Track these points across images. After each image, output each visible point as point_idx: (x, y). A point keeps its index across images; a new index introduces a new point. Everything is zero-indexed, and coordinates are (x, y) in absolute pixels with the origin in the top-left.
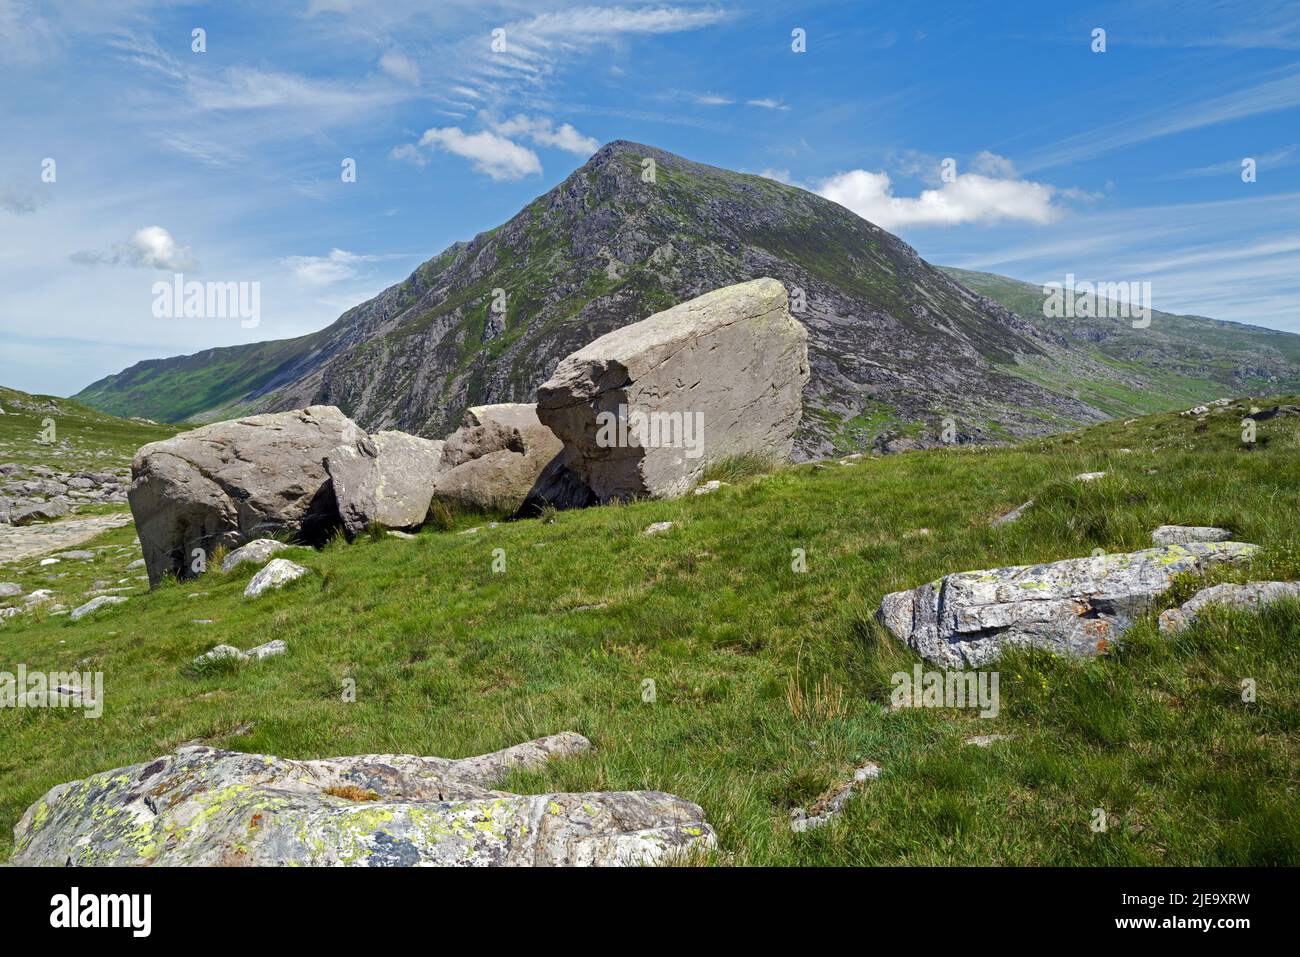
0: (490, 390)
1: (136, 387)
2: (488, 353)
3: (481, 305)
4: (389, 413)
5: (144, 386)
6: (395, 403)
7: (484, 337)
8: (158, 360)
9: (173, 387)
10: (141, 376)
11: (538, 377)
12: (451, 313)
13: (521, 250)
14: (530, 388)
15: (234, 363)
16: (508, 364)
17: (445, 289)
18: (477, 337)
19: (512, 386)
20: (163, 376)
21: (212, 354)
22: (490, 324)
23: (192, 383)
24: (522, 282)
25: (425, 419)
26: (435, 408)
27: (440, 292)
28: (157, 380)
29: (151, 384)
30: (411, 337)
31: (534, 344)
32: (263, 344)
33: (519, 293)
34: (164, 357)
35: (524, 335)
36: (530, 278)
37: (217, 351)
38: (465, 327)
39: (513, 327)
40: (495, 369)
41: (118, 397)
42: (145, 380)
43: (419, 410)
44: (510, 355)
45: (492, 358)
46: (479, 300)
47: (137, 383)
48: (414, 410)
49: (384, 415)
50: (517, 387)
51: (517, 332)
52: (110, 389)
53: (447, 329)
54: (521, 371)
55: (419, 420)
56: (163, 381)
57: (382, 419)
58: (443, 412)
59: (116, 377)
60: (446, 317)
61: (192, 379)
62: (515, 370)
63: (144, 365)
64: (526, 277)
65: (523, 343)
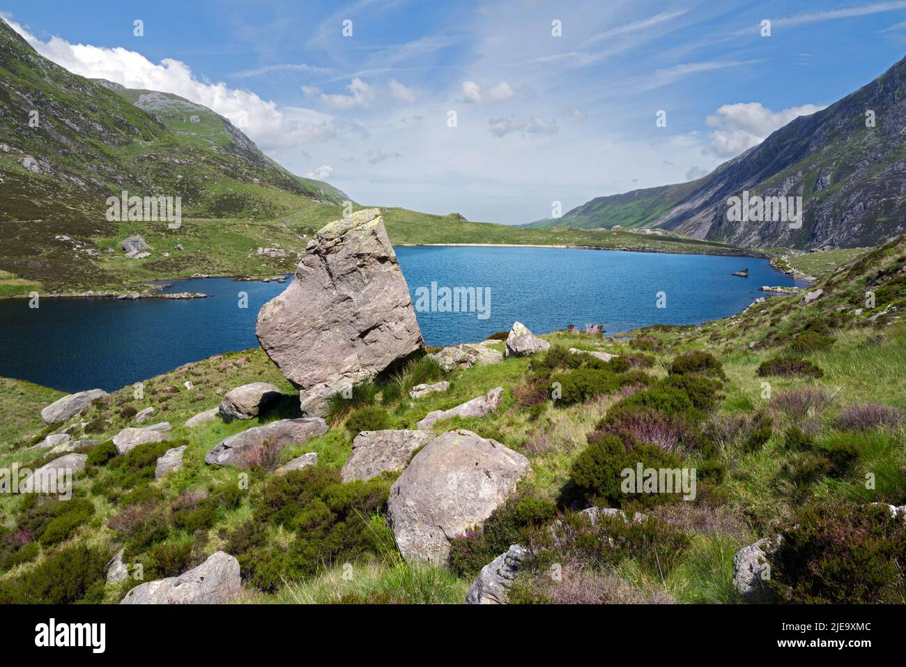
0: (817, 221)
1: (595, 213)
2: (817, 199)
3: (815, 169)
4: (756, 232)
5: (598, 212)
6: (760, 227)
7: (815, 189)
8: (605, 197)
9: (615, 213)
10: (596, 206)
11: (848, 214)
12: (795, 174)
13: (845, 132)
14: (843, 220)
15: (649, 199)
16: (830, 207)
17: (791, 156)
18: (811, 189)
19: (832, 219)
20: (608, 207)
21: (637, 193)
22: (820, 181)
23: (626, 210)
24: (844, 154)
25: (778, 236)
26: (784, 230)
27: (786, 158)
28: (605, 209)
29: (602, 211)
30: (770, 189)
31: (848, 195)
32: (667, 187)
33: (841, 161)
34: (608, 195)
35: (842, 188)
36: (849, 151)
37: (640, 191)
38: (804, 183)
39: (835, 182)
40: (821, 209)
41: (585, 219)
42: (598, 209)
43: (775, 231)
44: (832, 201)
45: (820, 202)
46: (814, 166)
47: (594, 211)
48: (771, 231)
49: (753, 233)
50: (834, 219)
51: (837, 186)
52: (579, 214)
53: (793, 184)
54: (838, 210)
55: (774, 237)
56: (609, 209)
57: (752, 235)
58: (789, 233)
59: (583, 207)
60: (792, 177)
61: (626, 208)
62: (834, 210)
63: (597, 200)
64: (846, 150)
65: (840, 194)
